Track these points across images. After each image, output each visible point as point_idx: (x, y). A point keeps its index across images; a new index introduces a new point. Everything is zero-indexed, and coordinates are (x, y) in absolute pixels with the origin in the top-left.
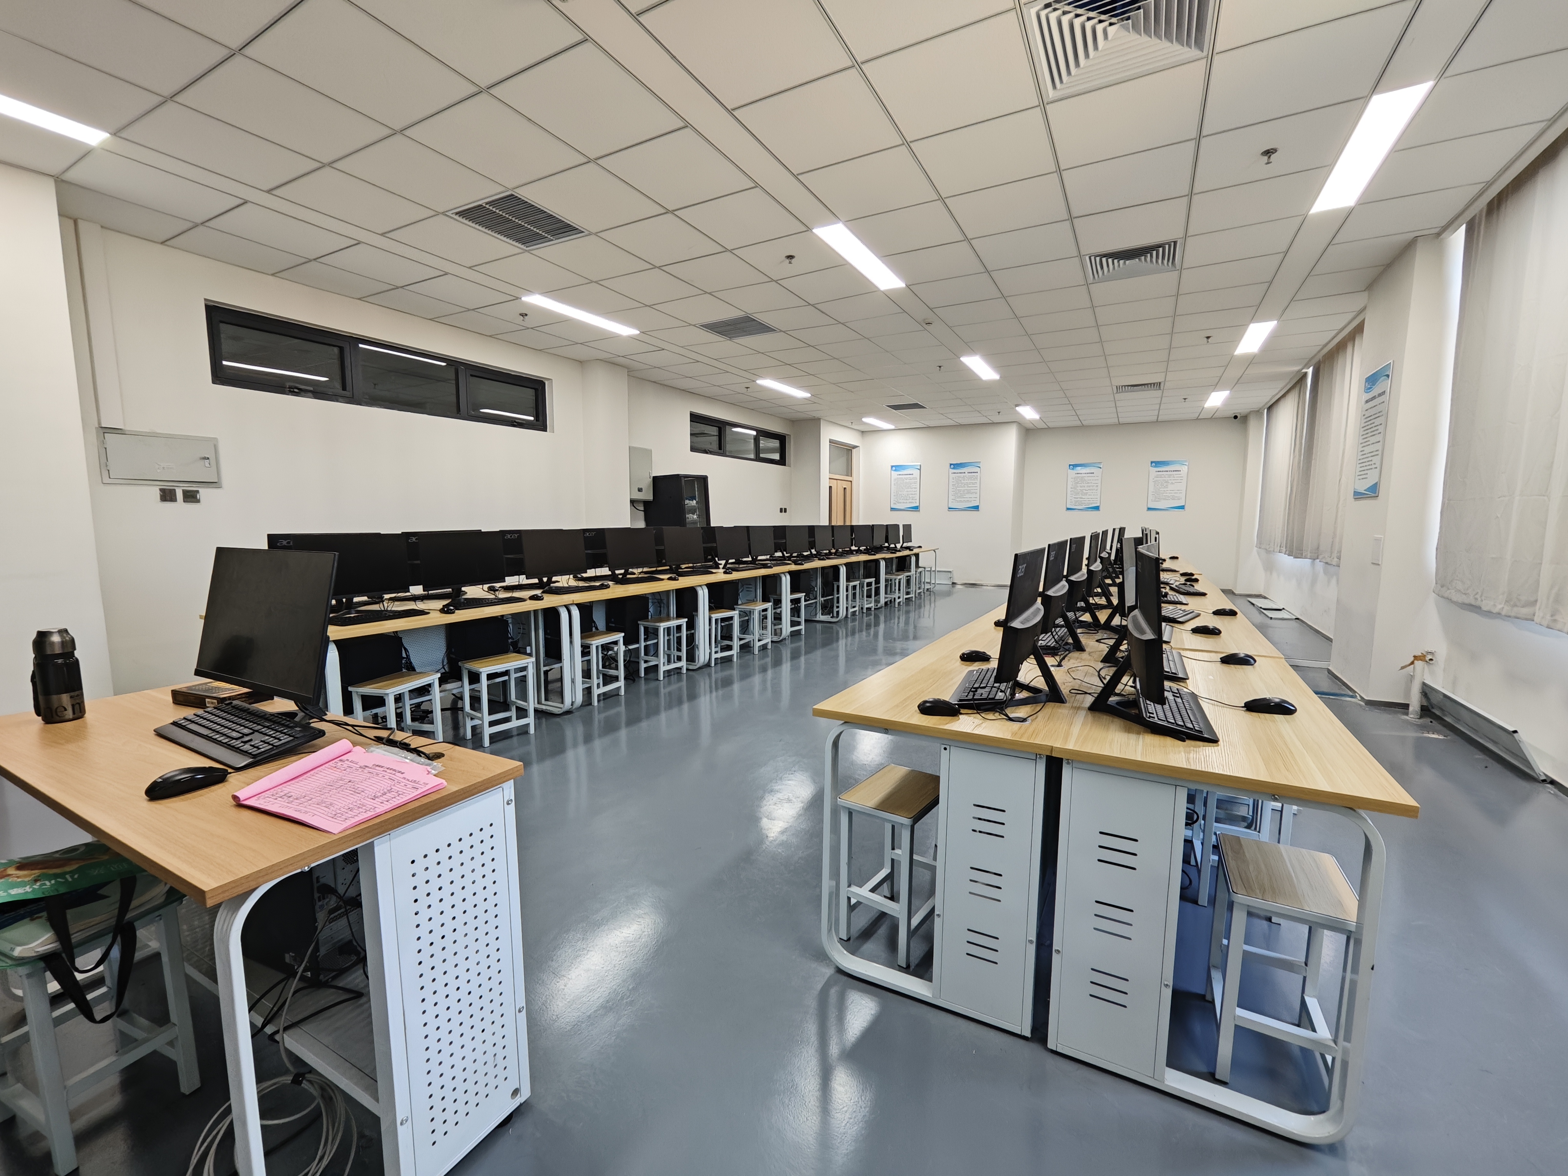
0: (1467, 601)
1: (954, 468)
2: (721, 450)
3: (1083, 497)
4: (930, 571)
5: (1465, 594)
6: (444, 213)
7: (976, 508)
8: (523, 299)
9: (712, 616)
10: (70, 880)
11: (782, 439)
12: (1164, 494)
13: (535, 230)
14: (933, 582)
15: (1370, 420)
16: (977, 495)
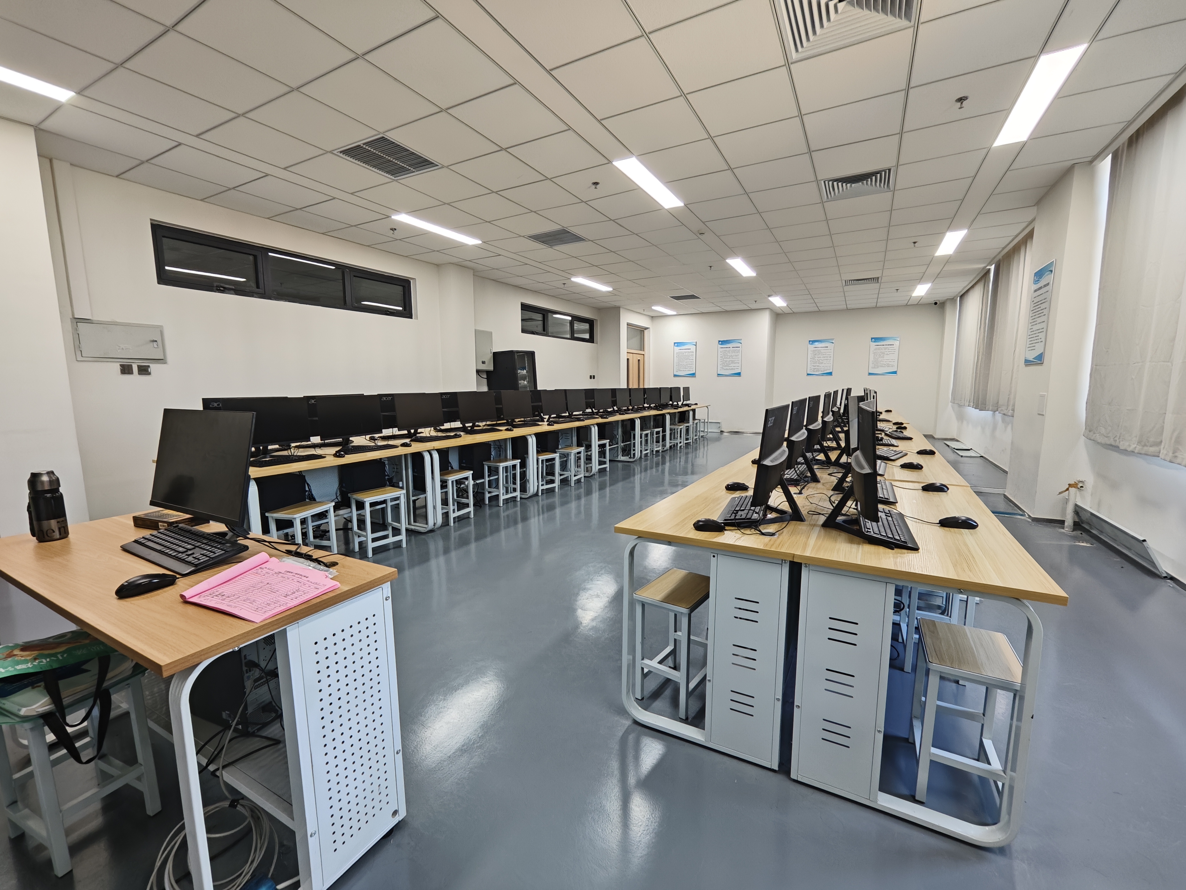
0: (1108, 443)
1: (721, 344)
2: (544, 331)
3: (820, 365)
4: (704, 422)
5: (1107, 437)
6: (331, 152)
7: (739, 374)
8: (393, 217)
9: (539, 457)
10: (61, 658)
11: (591, 323)
12: (881, 363)
13: (401, 164)
14: (706, 430)
15: (1038, 305)
16: (740, 365)
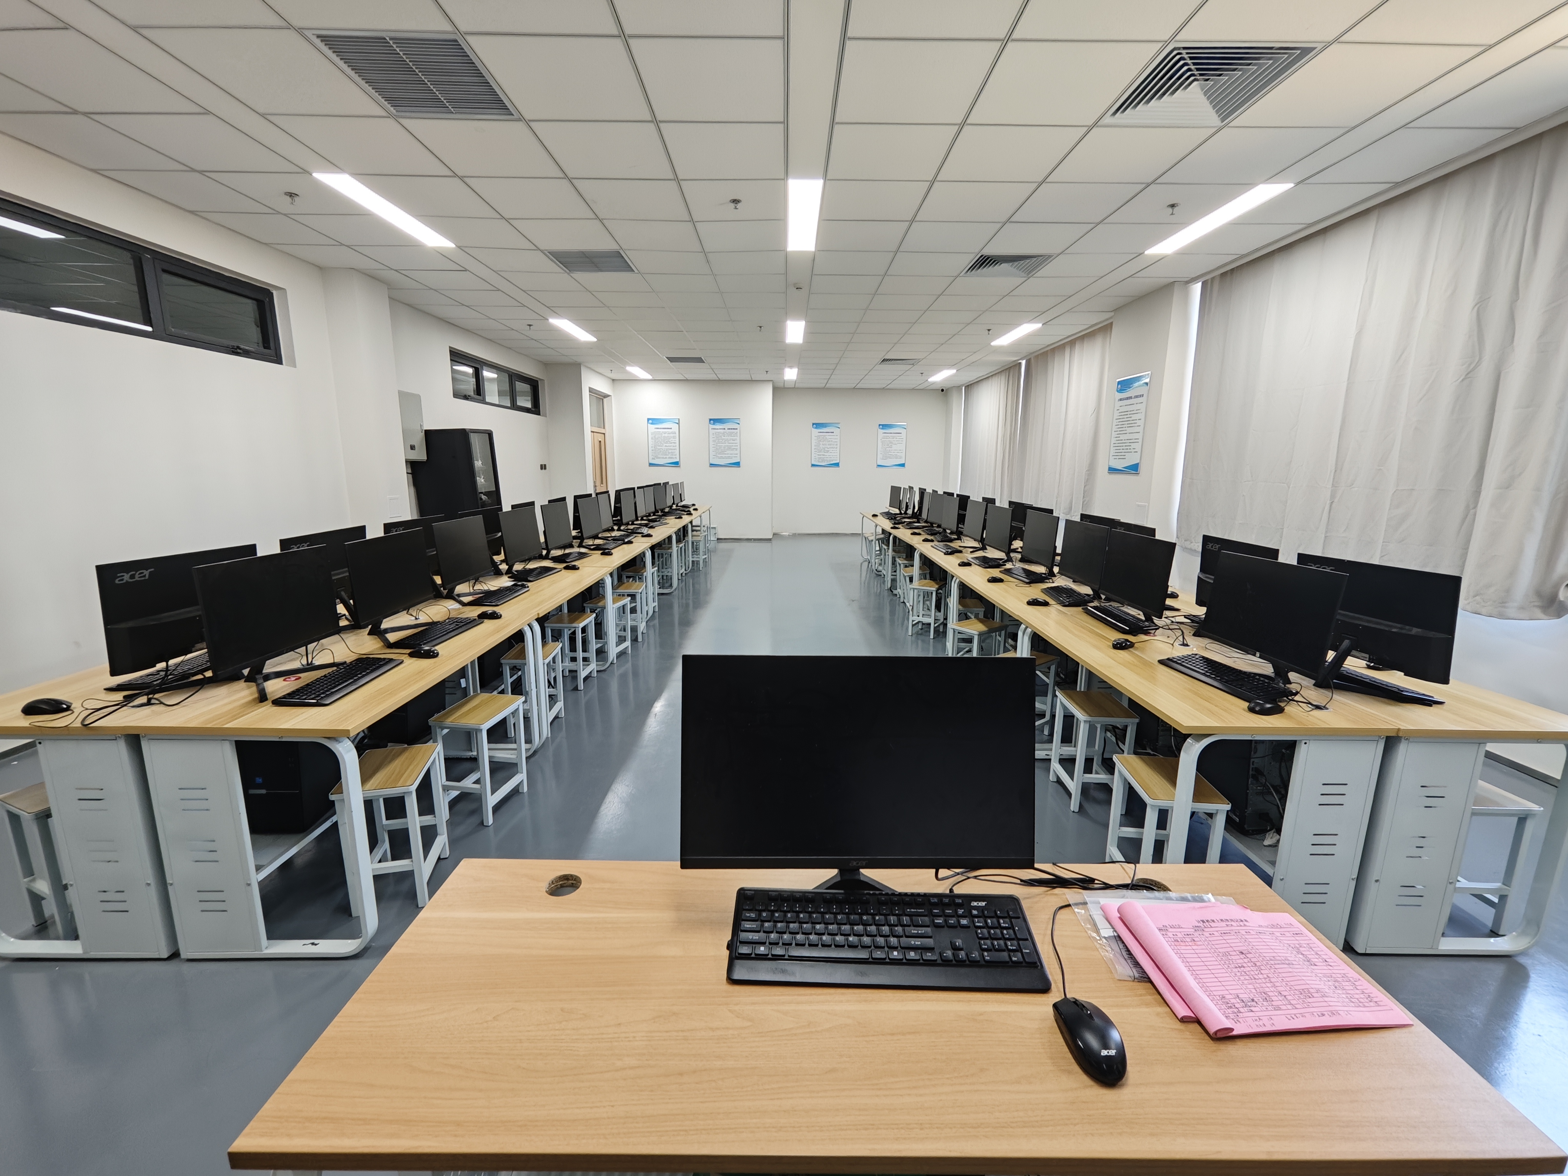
1: (714, 424)
2: (477, 394)
3: (825, 453)
6: (300, 31)
7: (737, 464)
8: (315, 175)
9: (615, 606)
11: (534, 385)
12: (890, 454)
15: (1126, 415)
16: (738, 452)
